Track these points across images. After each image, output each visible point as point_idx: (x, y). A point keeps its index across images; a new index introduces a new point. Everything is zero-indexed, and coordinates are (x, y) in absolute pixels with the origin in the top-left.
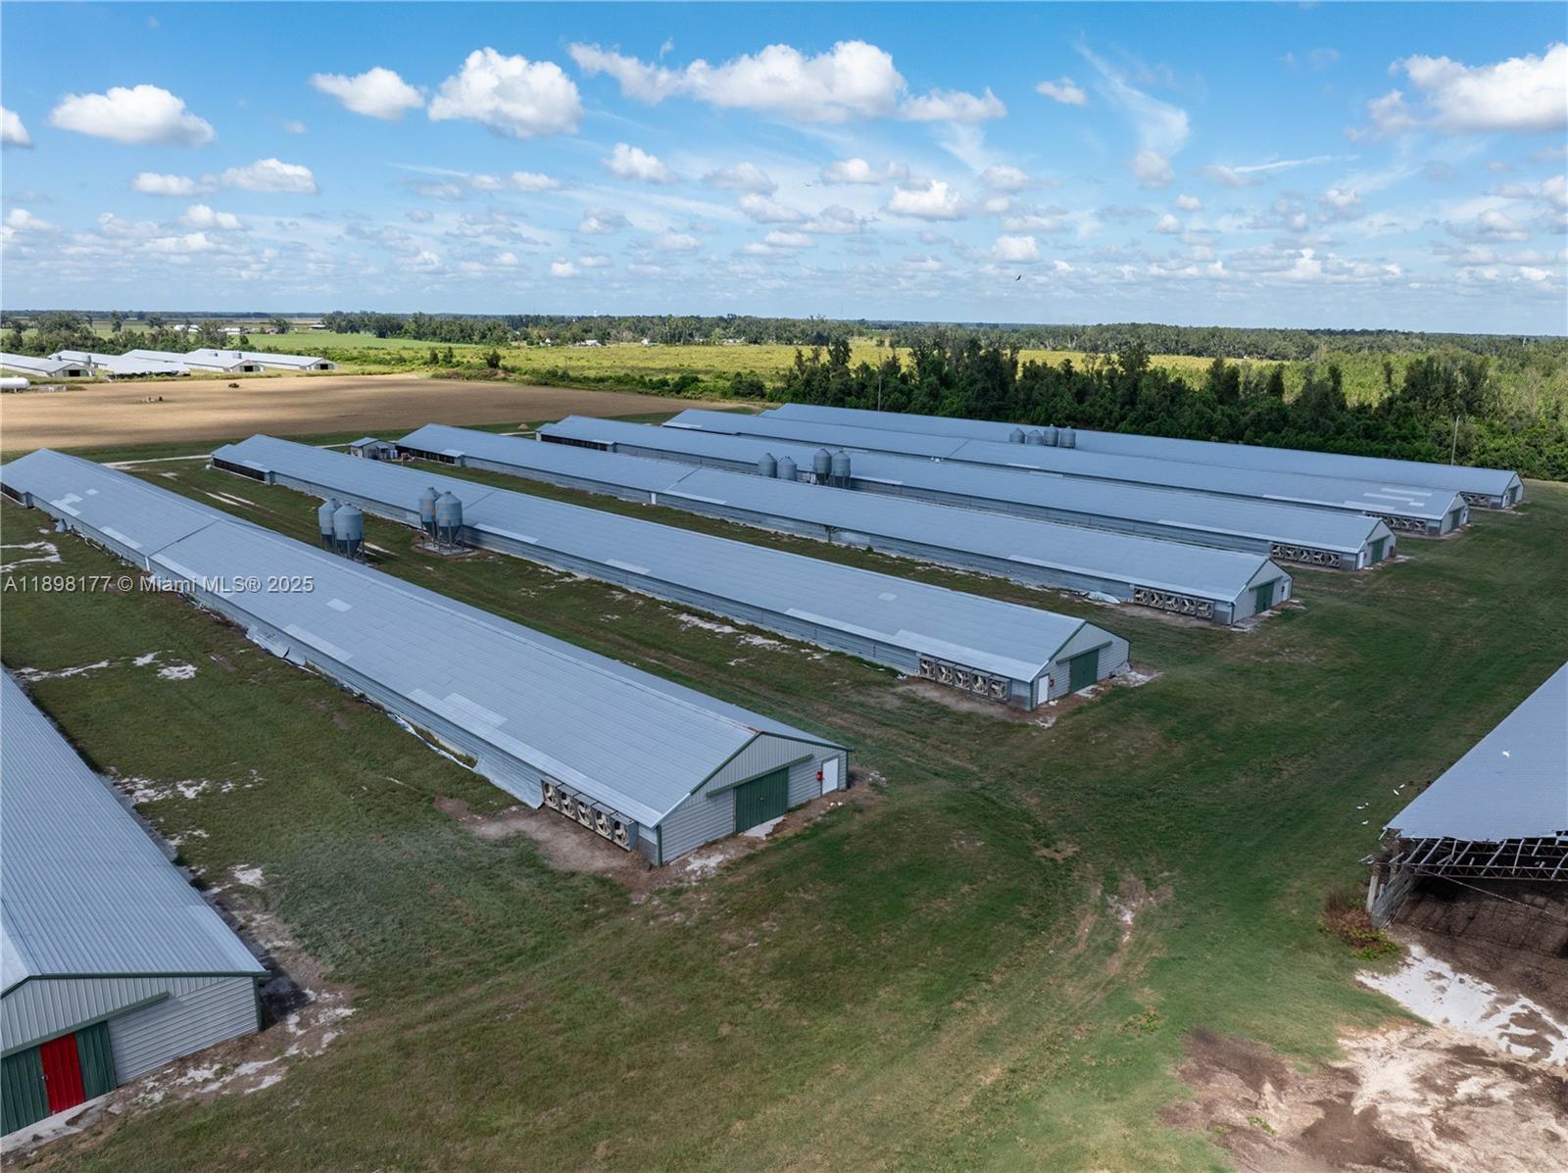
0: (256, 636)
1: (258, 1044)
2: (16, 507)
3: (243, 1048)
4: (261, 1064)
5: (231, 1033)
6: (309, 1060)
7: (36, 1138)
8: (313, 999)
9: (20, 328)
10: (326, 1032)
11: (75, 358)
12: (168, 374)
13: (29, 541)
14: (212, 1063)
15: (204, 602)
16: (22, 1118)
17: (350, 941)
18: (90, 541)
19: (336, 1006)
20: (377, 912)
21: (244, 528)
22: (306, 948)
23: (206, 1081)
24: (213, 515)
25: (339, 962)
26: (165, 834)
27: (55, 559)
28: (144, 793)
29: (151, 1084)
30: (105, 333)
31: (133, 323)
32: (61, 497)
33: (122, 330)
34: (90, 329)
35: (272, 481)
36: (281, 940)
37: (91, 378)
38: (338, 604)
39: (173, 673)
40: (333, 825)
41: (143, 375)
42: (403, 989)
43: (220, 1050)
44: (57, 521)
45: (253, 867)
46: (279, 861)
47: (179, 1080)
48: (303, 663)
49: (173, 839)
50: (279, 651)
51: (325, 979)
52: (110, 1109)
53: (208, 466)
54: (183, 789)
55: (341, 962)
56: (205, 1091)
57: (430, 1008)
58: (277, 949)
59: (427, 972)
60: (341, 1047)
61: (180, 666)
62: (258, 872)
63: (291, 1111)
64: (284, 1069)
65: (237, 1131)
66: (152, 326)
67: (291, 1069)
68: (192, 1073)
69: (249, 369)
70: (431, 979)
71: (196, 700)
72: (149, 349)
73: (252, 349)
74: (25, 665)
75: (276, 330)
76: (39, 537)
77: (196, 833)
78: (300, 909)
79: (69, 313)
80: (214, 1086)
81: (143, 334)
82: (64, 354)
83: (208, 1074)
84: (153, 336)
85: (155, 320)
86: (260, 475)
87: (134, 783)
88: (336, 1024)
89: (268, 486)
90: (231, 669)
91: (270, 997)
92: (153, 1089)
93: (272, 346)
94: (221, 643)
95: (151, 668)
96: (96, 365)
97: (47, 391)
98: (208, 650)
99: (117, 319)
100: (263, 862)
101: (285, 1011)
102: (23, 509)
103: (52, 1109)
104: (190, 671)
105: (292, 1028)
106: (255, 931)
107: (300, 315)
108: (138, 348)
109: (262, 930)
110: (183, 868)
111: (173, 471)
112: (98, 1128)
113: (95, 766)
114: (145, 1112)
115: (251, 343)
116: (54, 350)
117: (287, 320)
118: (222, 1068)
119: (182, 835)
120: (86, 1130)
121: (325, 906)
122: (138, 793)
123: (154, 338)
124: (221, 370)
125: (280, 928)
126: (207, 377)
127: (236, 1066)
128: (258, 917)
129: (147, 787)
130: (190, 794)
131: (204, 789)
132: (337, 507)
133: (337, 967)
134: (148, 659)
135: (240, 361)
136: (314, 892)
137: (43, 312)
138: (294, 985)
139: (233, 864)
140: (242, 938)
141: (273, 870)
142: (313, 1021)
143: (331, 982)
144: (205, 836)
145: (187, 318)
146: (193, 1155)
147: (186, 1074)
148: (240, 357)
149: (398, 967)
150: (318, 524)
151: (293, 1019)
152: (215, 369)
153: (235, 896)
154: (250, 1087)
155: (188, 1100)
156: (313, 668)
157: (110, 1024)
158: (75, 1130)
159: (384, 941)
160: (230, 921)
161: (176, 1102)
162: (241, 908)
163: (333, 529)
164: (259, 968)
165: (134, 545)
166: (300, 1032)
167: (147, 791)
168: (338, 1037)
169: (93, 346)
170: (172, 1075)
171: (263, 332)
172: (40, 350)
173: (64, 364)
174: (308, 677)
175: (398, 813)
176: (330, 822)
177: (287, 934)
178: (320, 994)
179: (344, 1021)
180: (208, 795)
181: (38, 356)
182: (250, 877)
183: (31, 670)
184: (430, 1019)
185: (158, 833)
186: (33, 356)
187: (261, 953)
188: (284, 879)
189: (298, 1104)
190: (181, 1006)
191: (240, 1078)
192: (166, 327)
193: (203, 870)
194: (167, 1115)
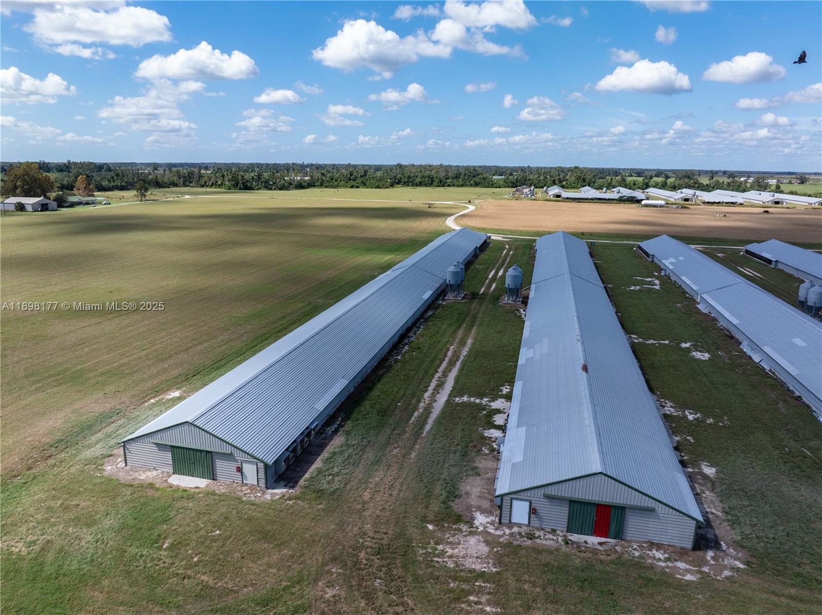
0: (745, 347)
1: (689, 556)
2: (647, 261)
3: (681, 554)
4: (688, 567)
5: (678, 543)
6: (713, 579)
7: (586, 542)
8: (724, 549)
9: (667, 177)
10: (726, 569)
11: (688, 192)
12: (732, 203)
13: (648, 277)
14: (665, 552)
15: (722, 323)
16: (583, 532)
17: (754, 529)
18: (675, 282)
19: (736, 559)
20: (774, 521)
21: (754, 289)
22: (728, 521)
23: (660, 559)
24: (739, 279)
25: (744, 537)
26: (673, 433)
27: (657, 287)
28: (669, 409)
29: (635, 547)
30: (705, 181)
31: (720, 176)
32: (667, 259)
33: (714, 179)
34: (699, 179)
35: (776, 265)
36: (716, 510)
37: (693, 203)
38: (798, 342)
39: (698, 355)
40: (761, 462)
41: (719, 203)
42: (778, 571)
43: (670, 548)
44: (662, 270)
45: (712, 466)
46: (726, 469)
47: (648, 552)
48: (768, 369)
49: (677, 436)
50: (756, 358)
51: (734, 542)
52: (616, 547)
53: (742, 253)
54: (688, 414)
55: (746, 537)
56: (658, 564)
57: (793, 591)
58: (713, 514)
59: (797, 569)
60: (733, 582)
61: (703, 353)
62: (714, 470)
63: (696, 599)
64: (699, 576)
65: (667, 592)
66: (729, 178)
67: (702, 578)
68: (654, 552)
69: (777, 203)
70: (798, 575)
71: (705, 372)
72: (725, 190)
73: (781, 192)
74: (633, 334)
75: (799, 182)
76: (652, 276)
77: (688, 438)
78: (731, 499)
79: (691, 171)
80: (663, 564)
81: (723, 182)
82: (684, 190)
83: (662, 557)
84: (729, 183)
85: (732, 175)
86: (770, 262)
87: (666, 403)
88: (733, 569)
89: (773, 268)
90: (728, 361)
91: (702, 535)
92: (635, 549)
93: (794, 190)
94: (726, 346)
95: (688, 350)
96: (697, 196)
97: (672, 208)
98: (718, 349)
99: (712, 174)
100: (718, 466)
101: (707, 547)
102: (650, 262)
103: (594, 533)
104: (706, 356)
105: (709, 558)
106: (704, 499)
107: (815, 174)
108: (720, 189)
109: (707, 500)
110: (677, 452)
111: (722, 253)
112: (609, 553)
113: (651, 389)
114: (629, 558)
115: (781, 189)
116: (679, 189)
117: (807, 176)
118: (669, 558)
119: (681, 436)
120: (604, 550)
121: (745, 503)
122: (666, 408)
123: (729, 184)
124: (761, 203)
125: (717, 503)
126: (752, 206)
127: (676, 560)
128: (707, 492)
129: (671, 407)
130: (691, 417)
131: (698, 417)
132: (812, 286)
133: (743, 539)
134: (687, 345)
135: (773, 198)
136: (741, 493)
137: (679, 170)
138: (716, 536)
139: (702, 461)
140: (696, 499)
141: (722, 472)
142: (720, 560)
143: (738, 545)
144: (692, 441)
145: (748, 174)
146: (644, 590)
147: (651, 551)
148: (774, 196)
149: (779, 557)
150: (798, 294)
151: (710, 554)
152: (757, 202)
153: (699, 477)
154: (680, 574)
155: (649, 563)
156: (773, 373)
157: (626, 510)
158: (600, 548)
159: (774, 538)
160: (693, 489)
161: (644, 561)
162: (700, 484)
163: (806, 298)
164: (701, 519)
165: (695, 287)
166: (712, 562)
167: (670, 409)
168: (732, 576)
169: (698, 187)
170: (646, 547)
171: (790, 183)
172: (674, 188)
173: (683, 195)
174: (769, 377)
175: (803, 471)
176: (760, 460)
177: (720, 508)
178: (728, 548)
179: (738, 569)
180: (699, 421)
181: (672, 191)
182: (710, 471)
183: (635, 336)
184: (791, 597)
185: (671, 431)
186: (670, 191)
187: (704, 511)
188: (726, 479)
189: (700, 597)
190: (658, 518)
191: (676, 567)
192: (736, 179)
193: (686, 457)
194: (638, 565)
